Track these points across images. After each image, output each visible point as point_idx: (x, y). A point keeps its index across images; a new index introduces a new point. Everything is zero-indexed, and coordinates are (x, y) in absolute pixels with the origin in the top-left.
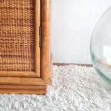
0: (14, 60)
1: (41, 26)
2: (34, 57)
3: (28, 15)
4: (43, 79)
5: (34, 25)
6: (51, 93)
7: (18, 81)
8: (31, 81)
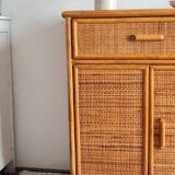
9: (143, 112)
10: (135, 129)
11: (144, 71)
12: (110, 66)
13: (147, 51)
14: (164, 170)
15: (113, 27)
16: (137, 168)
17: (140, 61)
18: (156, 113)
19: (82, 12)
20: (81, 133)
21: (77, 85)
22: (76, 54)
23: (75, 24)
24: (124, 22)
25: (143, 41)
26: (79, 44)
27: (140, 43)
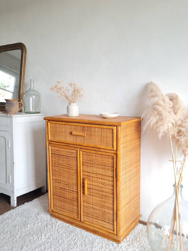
0: (106, 224)
1: (116, 212)
2: (113, 225)
3: (111, 206)
4: (117, 236)
5: (113, 211)
6: (122, 244)
7: (107, 233)
8: (112, 236)
9: (77, 173)
10: (74, 182)
11: (77, 151)
12: (63, 147)
13: (79, 141)
14: (87, 207)
15: (64, 126)
16: (75, 203)
17: (75, 146)
18: (83, 175)
19: (51, 118)
20: (53, 179)
21: (50, 154)
22: (50, 139)
23: (49, 124)
24: (69, 125)
25: (77, 136)
26: (51, 134)
27: (75, 136)
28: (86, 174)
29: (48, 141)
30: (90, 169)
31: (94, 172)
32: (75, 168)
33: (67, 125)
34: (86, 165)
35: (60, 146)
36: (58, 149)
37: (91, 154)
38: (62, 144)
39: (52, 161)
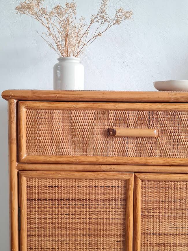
9: (125, 243)
11: (127, 182)
17: (122, 168)
21: (25, 202)
22: (24, 155)
23: (23, 110)
24: (97, 109)
25: (126, 138)
26: (28, 141)
27: (121, 140)
28: (155, 239)
29: (15, 164)
30: (167, 226)
31: (180, 231)
32: (117, 229)
33: (92, 109)
34: (155, 214)
35: (63, 173)
36: (56, 183)
37: (173, 183)
38: (74, 167)
39: (29, 223)
